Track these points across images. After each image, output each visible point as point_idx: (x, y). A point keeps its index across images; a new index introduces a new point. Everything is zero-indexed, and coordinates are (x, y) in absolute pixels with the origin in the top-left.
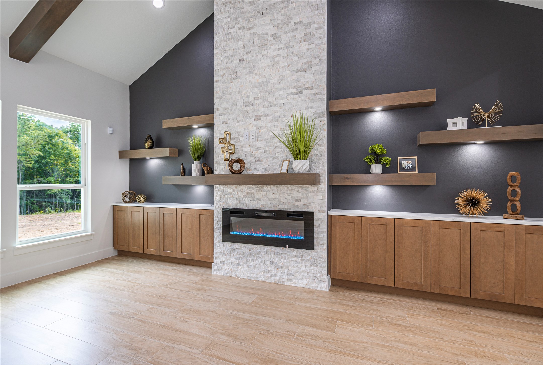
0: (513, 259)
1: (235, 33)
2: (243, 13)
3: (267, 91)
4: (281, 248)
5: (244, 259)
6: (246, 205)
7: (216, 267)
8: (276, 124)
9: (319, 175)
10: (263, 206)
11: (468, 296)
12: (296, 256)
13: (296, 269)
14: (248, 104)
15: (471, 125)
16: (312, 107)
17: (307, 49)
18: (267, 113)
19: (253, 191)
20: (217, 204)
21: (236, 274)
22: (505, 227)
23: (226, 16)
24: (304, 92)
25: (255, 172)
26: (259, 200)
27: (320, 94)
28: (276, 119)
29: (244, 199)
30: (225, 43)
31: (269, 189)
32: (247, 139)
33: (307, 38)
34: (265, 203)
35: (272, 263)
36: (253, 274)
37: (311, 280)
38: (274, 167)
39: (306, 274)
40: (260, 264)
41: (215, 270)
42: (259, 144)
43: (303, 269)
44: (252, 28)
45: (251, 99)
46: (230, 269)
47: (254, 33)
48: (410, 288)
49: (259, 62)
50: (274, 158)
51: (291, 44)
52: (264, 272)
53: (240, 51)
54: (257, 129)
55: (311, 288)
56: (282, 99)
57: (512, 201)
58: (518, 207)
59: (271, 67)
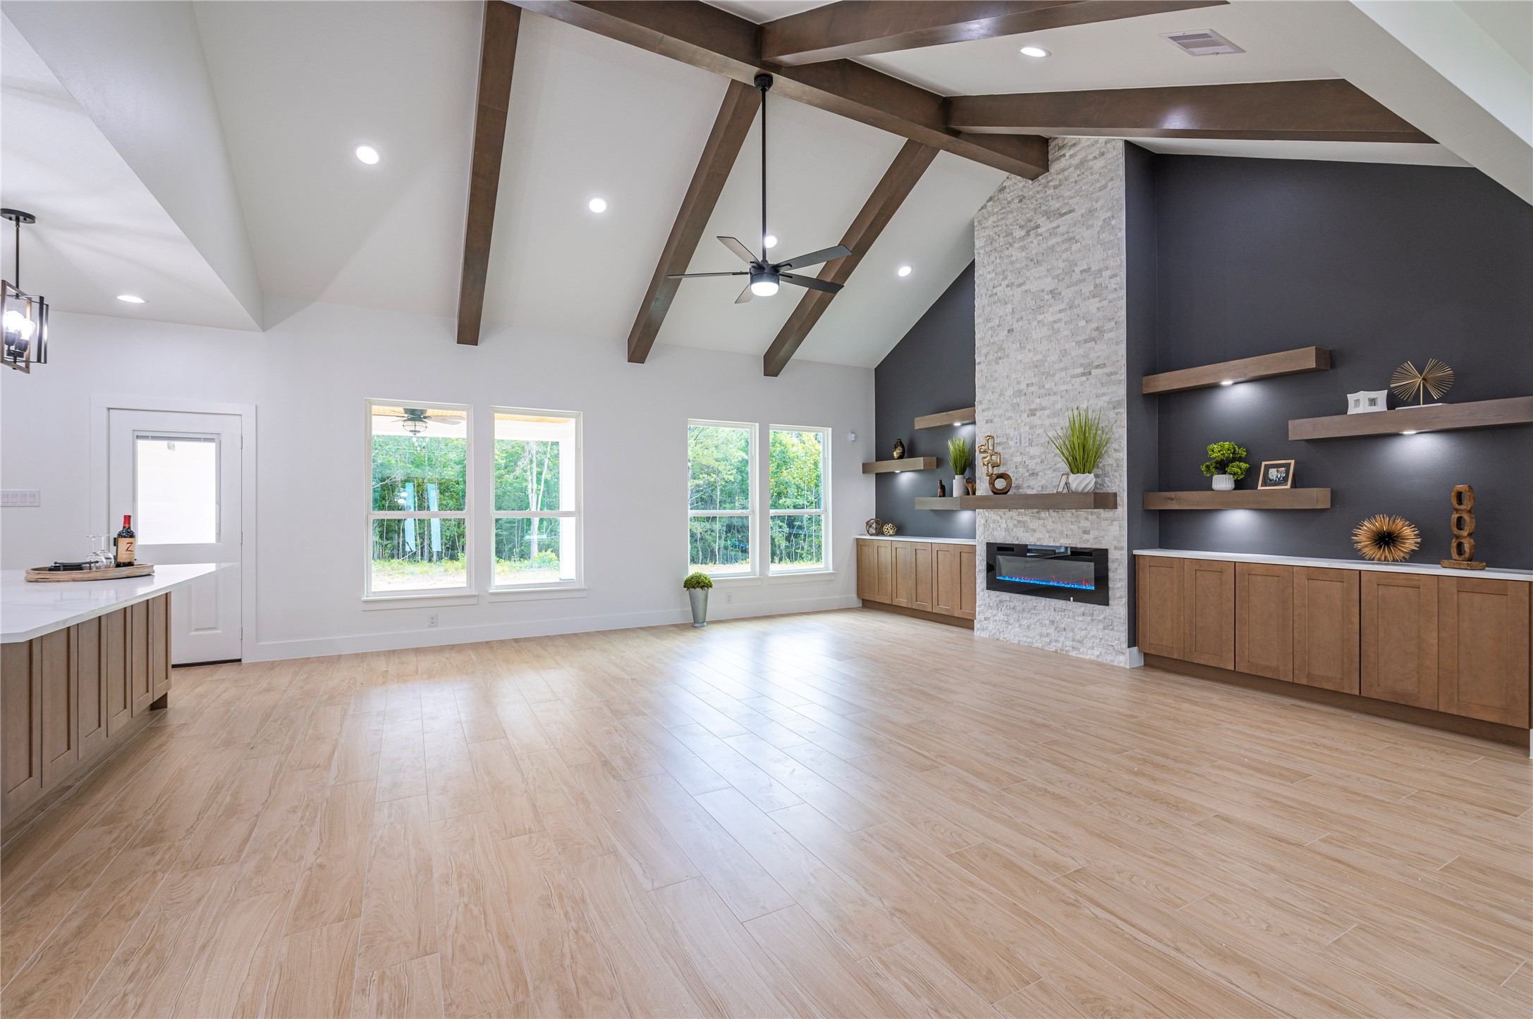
0: (1435, 634)
1: (1002, 293)
2: (1012, 263)
3: (1044, 373)
4: (1064, 601)
5: (1015, 616)
6: (1018, 539)
7: (979, 626)
8: (1055, 420)
9: (1115, 495)
10: (1039, 539)
11: (1358, 694)
12: (1084, 614)
13: (1084, 632)
14: (1019, 393)
15: (1393, 402)
16: (1104, 394)
17: (1098, 309)
18: (1044, 405)
19: (1026, 518)
20: (980, 537)
21: (1005, 636)
22: (1419, 580)
23: (990, 270)
24: (1094, 372)
25: (1030, 492)
26: (1034, 531)
27: (1116, 373)
28: (1056, 414)
29: (1015, 529)
30: (989, 309)
31: (1047, 515)
32: (1018, 443)
33: (1098, 292)
34: (1041, 536)
35: (1052, 622)
36: (1027, 637)
37: (1104, 651)
38: (1051, 484)
39: (1098, 640)
40: (1035, 624)
41: (978, 629)
42: (1034, 451)
43: (1092, 633)
44: (1024, 283)
45: (1023, 386)
46: (996, 629)
47: (1026, 291)
48: (1259, 674)
49: (1033, 332)
50: (1054, 471)
51: (1076, 302)
52: (1041, 635)
53: (1009, 318)
54: (1031, 428)
55: (1104, 661)
56: (1064, 383)
57: (1457, 537)
58: (1467, 547)
59: (1049, 338)
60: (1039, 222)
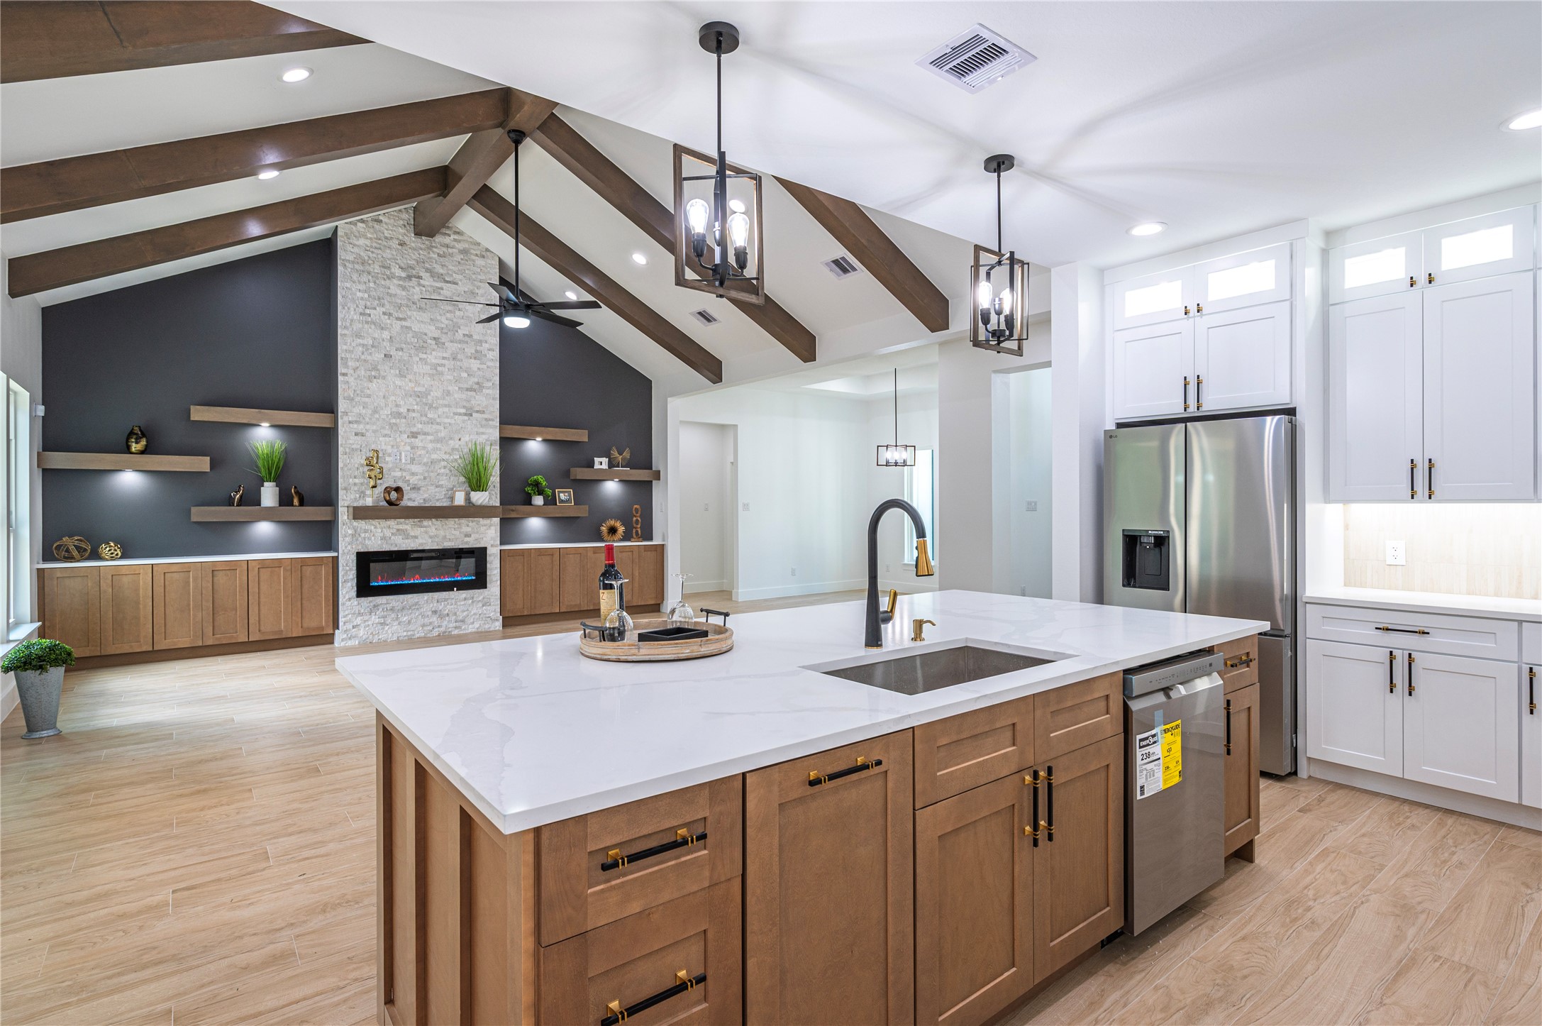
1: (377, 317)
2: (390, 295)
3: (426, 404)
4: (448, 592)
5: (393, 615)
6: (396, 546)
7: (342, 637)
8: (439, 445)
9: (491, 507)
10: (421, 544)
12: (465, 599)
13: (465, 613)
14: (399, 415)
15: (611, 465)
16: (483, 433)
17: (479, 369)
18: (426, 431)
19: (404, 527)
20: (346, 548)
21: (380, 637)
23: (361, 289)
24: (474, 415)
25: (410, 504)
26: (416, 537)
27: (493, 420)
28: (438, 441)
29: (393, 537)
30: (360, 326)
31: (430, 523)
32: (398, 461)
33: (478, 356)
34: (424, 542)
35: (435, 612)
37: (483, 622)
38: (437, 498)
39: (478, 616)
40: (416, 617)
41: (341, 641)
42: (415, 468)
43: (474, 611)
44: (404, 319)
45: (403, 410)
46: (369, 633)
47: (407, 327)
48: (573, 610)
49: (415, 366)
50: (437, 487)
51: (459, 356)
52: (423, 625)
53: (386, 344)
54: (412, 448)
56: (447, 417)
57: (636, 528)
58: (639, 532)
59: (431, 376)
60: (421, 274)
